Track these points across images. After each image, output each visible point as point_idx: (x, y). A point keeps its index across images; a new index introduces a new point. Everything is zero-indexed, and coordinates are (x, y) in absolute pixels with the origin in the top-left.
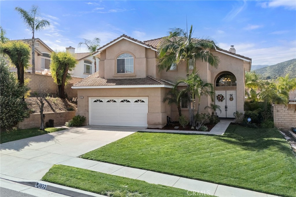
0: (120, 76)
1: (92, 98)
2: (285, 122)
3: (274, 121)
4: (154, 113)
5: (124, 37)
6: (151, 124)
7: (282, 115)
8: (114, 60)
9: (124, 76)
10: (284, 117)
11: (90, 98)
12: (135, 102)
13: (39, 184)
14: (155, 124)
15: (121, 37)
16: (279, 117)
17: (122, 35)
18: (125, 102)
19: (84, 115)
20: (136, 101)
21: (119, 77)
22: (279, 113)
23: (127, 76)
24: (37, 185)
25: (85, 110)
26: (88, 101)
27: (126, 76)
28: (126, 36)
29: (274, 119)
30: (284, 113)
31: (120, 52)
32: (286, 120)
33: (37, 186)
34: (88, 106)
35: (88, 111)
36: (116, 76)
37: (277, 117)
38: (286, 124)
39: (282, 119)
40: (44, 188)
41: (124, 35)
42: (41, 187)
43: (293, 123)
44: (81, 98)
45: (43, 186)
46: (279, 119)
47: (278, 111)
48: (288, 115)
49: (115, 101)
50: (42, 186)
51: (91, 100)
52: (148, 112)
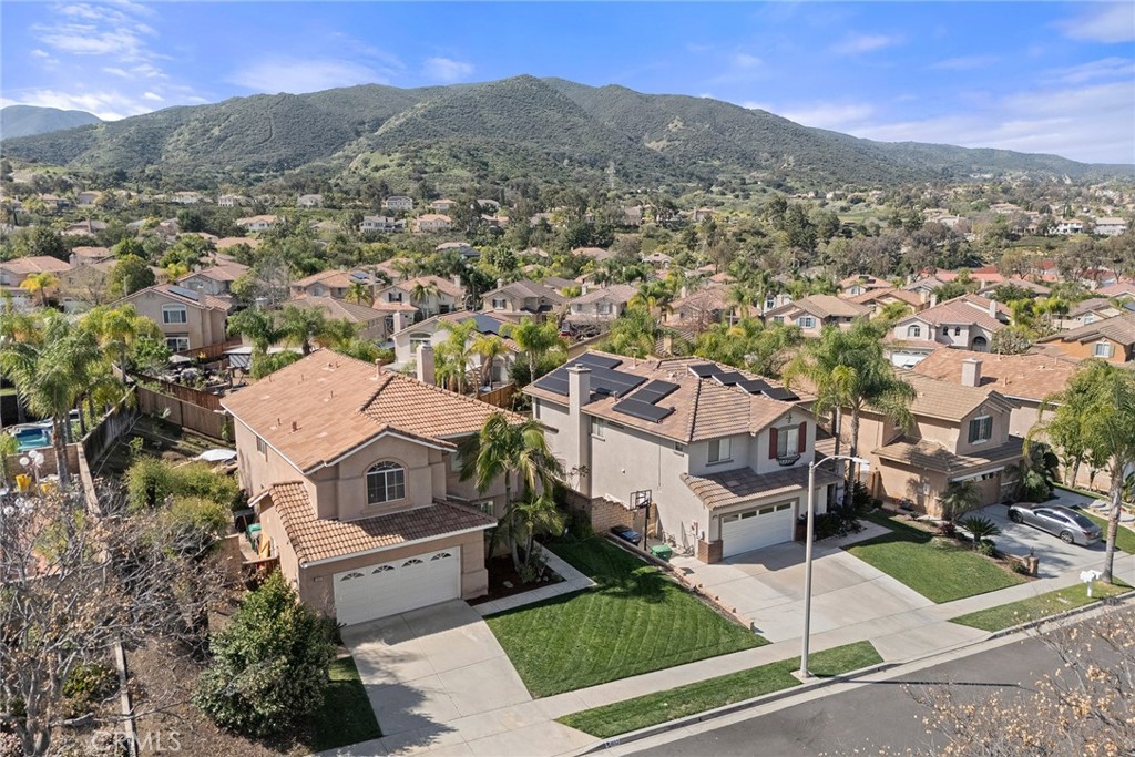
0: (378, 509)
4: (474, 572)
5: (388, 432)
6: (470, 592)
7: (600, 513)
8: (361, 479)
9: (388, 508)
10: (603, 515)
11: (334, 576)
12: (432, 560)
13: (610, 744)
14: (477, 590)
15: (383, 431)
17: (383, 428)
18: (413, 565)
20: (434, 558)
25: (328, 603)
26: (332, 583)
28: (393, 430)
29: (592, 521)
30: (603, 510)
31: (373, 461)
32: (605, 518)
34: (333, 593)
37: (595, 517)
38: (605, 524)
43: (612, 521)
44: (317, 580)
45: (616, 743)
46: (598, 519)
47: (596, 509)
48: (607, 511)
49: (390, 568)
52: (462, 573)
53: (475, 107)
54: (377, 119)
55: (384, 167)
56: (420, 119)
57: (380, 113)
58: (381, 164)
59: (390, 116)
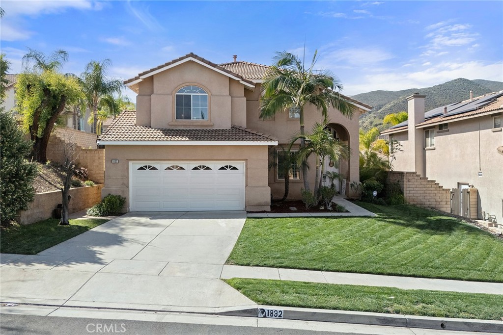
0: (183, 124)
1: (134, 163)
2: (417, 195)
3: (405, 194)
4: (257, 187)
5: (193, 57)
6: (252, 204)
7: (413, 186)
8: (171, 97)
9: (192, 124)
10: (417, 189)
11: (131, 163)
12: (220, 169)
13: (267, 312)
14: (260, 205)
15: (187, 56)
16: (411, 189)
17: (189, 53)
18: (202, 170)
19: (120, 194)
20: (222, 168)
21: (181, 126)
22: (410, 183)
23: (196, 126)
24: (262, 313)
25: (122, 185)
26: (128, 169)
27: (195, 124)
28: (196, 57)
29: (405, 192)
30: (416, 183)
31: (181, 83)
32: (418, 192)
33: (264, 314)
34: (128, 177)
35: (128, 187)
36: (176, 124)
37: (408, 189)
38: (419, 197)
39: (414, 192)
40: (280, 316)
41: (192, 55)
42: (272, 316)
43: (426, 196)
44: (113, 162)
45: (277, 314)
46: (411, 192)
47: (409, 181)
48: (421, 186)
49: (182, 168)
50: (274, 313)
51: (133, 166)
52: (247, 186)
53: (431, 96)
54: (380, 105)
55: (380, 124)
56: (401, 103)
57: (381, 103)
58: (379, 123)
59: (386, 104)
